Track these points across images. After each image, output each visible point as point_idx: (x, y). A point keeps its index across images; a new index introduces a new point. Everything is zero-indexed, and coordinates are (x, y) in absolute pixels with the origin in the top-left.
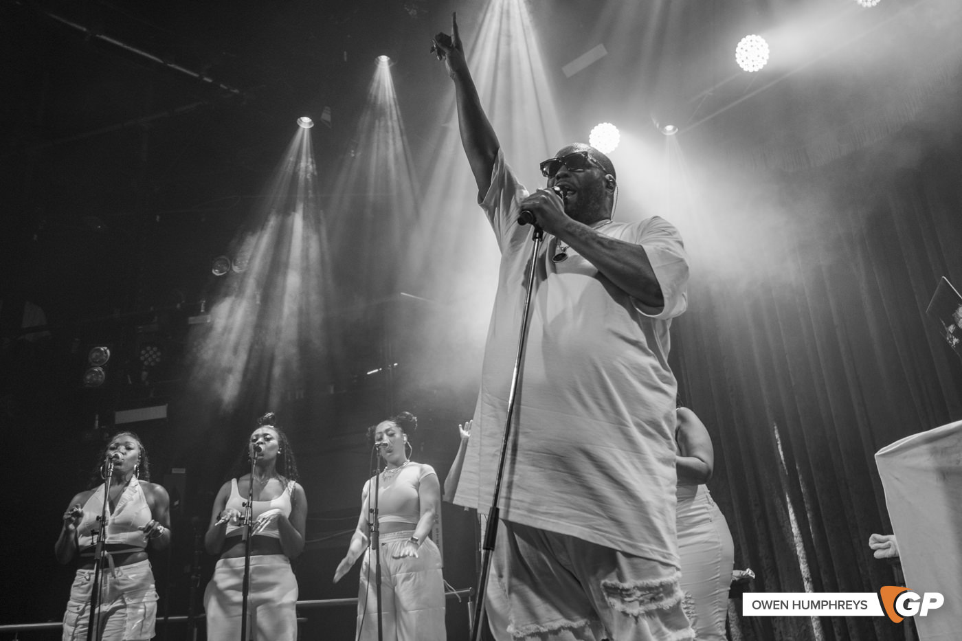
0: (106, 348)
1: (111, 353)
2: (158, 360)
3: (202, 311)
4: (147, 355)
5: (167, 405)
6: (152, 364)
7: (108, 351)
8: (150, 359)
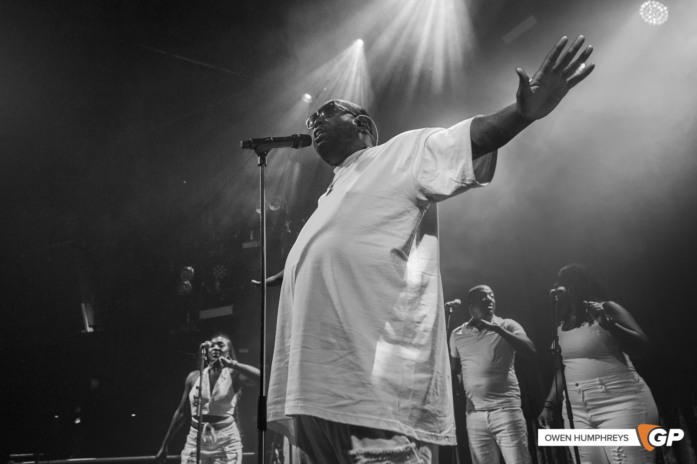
0: (191, 268)
1: (194, 271)
2: (225, 274)
3: (252, 238)
4: (217, 271)
5: (232, 305)
6: (222, 277)
7: (193, 270)
8: (219, 274)
